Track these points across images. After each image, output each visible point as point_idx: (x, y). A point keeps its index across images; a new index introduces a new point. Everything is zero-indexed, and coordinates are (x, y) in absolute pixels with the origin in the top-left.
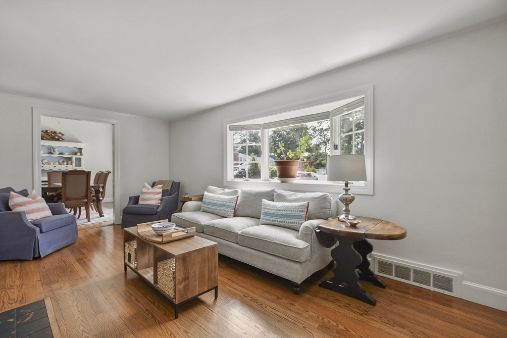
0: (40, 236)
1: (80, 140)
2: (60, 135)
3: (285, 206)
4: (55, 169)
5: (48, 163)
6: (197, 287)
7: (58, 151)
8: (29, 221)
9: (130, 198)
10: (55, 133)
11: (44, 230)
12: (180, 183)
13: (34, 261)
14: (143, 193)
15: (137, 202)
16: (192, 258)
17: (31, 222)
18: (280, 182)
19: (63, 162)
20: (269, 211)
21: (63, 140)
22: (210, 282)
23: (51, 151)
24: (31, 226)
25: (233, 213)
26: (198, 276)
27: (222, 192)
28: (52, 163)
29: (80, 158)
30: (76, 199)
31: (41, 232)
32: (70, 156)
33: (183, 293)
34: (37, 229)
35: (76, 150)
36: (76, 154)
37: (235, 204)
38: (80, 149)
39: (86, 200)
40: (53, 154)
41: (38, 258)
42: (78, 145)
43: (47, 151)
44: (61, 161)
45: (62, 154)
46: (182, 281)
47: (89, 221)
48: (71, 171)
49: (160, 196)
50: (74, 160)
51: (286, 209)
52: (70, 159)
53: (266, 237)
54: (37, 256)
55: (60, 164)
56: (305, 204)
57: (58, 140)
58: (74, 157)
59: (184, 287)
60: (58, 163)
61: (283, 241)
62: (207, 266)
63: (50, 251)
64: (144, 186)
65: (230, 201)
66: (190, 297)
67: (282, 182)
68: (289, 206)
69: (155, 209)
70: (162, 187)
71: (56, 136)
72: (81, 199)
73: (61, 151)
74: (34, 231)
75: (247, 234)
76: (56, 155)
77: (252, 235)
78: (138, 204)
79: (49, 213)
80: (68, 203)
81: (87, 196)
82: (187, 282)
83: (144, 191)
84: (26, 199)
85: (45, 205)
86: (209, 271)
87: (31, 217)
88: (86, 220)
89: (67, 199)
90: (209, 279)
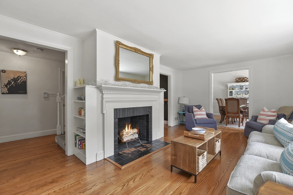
2: (246, 79)
4: (243, 97)
5: (240, 94)
6: (182, 165)
7: (245, 87)
9: (253, 116)
11: (197, 122)
16: (179, 147)
17: (195, 119)
21: (247, 81)
22: (190, 168)
23: (241, 87)
26: (182, 159)
28: (242, 94)
33: (174, 162)
34: (195, 122)
39: (238, 115)
40: (242, 89)
43: (240, 88)
44: (247, 93)
45: (247, 89)
46: (174, 155)
47: (239, 127)
55: (246, 94)
57: (244, 82)
60: (244, 94)
61: (234, 174)
62: (188, 157)
66: (177, 167)
71: (243, 79)
73: (247, 87)
76: (244, 90)
78: (256, 121)
79: (205, 117)
80: (229, 115)
81: (238, 112)
82: (176, 158)
83: (262, 113)
84: (197, 109)
85: (205, 113)
86: (189, 161)
87: (197, 117)
88: (238, 126)
89: (228, 113)
90: (189, 166)
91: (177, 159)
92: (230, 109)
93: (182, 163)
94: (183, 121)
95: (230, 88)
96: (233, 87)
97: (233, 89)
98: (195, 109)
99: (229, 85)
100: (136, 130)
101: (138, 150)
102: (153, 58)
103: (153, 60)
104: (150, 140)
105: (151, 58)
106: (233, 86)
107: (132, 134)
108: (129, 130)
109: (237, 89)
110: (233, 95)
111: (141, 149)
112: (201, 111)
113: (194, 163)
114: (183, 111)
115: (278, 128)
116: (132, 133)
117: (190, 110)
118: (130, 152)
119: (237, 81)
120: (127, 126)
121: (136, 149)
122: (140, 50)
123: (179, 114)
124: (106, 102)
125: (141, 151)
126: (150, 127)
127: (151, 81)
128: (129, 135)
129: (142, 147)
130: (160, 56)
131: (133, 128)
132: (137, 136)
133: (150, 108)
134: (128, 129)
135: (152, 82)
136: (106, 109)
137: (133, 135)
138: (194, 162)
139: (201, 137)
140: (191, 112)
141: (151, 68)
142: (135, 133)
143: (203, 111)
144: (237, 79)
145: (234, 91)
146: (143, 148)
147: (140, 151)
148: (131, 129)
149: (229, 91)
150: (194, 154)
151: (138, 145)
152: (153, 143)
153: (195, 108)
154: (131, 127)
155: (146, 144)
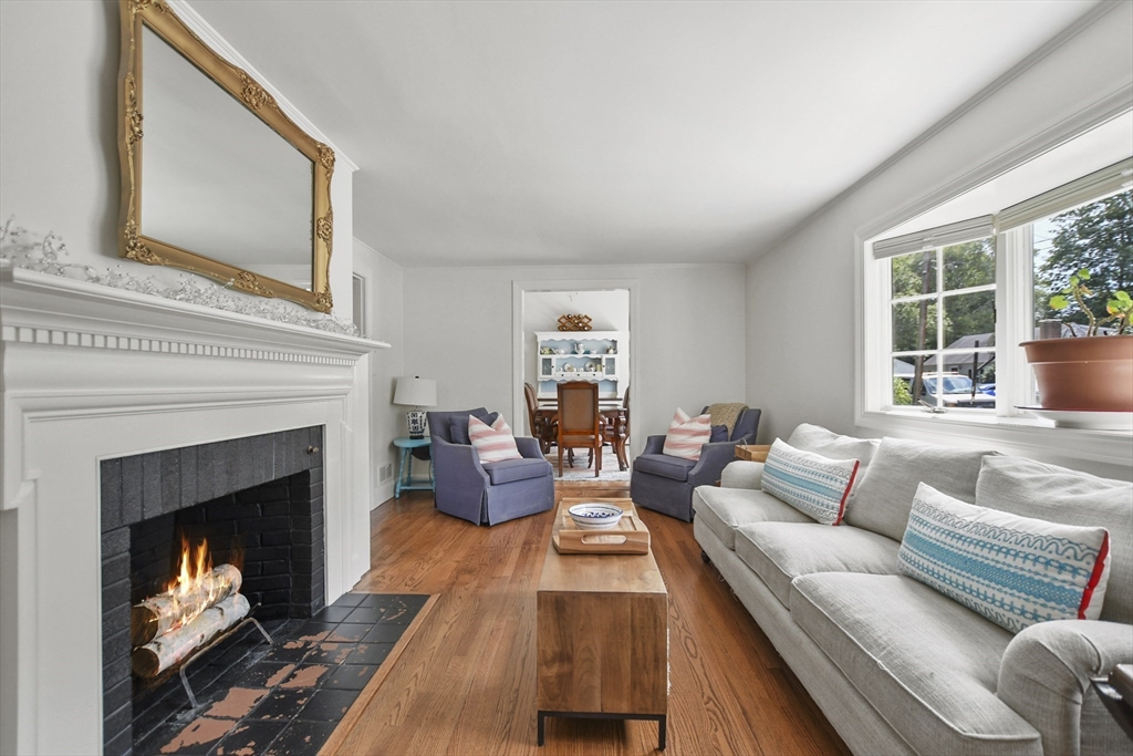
0: (489, 490)
1: (616, 327)
2: (586, 320)
3: (984, 525)
4: (579, 379)
5: (571, 370)
6: (597, 694)
7: (584, 348)
8: (482, 462)
9: (649, 438)
10: (579, 318)
11: (496, 480)
12: (760, 411)
13: (482, 528)
14: (673, 431)
15: (659, 451)
16: (583, 612)
17: (483, 466)
18: (1051, 423)
19: (591, 366)
20: (924, 530)
21: (590, 329)
22: (638, 695)
23: (574, 348)
24: (481, 471)
25: (836, 511)
26: (598, 662)
27: (828, 441)
28: (575, 370)
29: (613, 359)
30: (578, 433)
31: (492, 484)
32: (599, 356)
33: (556, 691)
34: (487, 478)
35: (609, 345)
36: (607, 352)
37: (844, 487)
38: (614, 342)
39: (593, 437)
40: (577, 353)
41: (486, 525)
42: (610, 336)
43: (569, 349)
44: (588, 365)
45: (588, 352)
46: (553, 660)
47: (597, 475)
48: (569, 383)
49: (705, 439)
50: (604, 363)
51: (990, 538)
52: (598, 361)
53: (856, 625)
54: (485, 521)
55: (585, 370)
56: (1083, 534)
57: (582, 329)
58: (605, 357)
59: (560, 676)
60: (582, 369)
61: (904, 668)
62: (629, 645)
63: (505, 518)
64: (677, 417)
65: (830, 473)
66: (575, 710)
67: (1062, 425)
68: (1003, 530)
69: (686, 469)
70: (711, 419)
71: (580, 322)
72: (586, 433)
73: (589, 347)
74: (482, 479)
75: (809, 593)
76: (580, 356)
77: (820, 600)
78: (662, 453)
79: (514, 453)
80: (567, 438)
81: (594, 429)
82: (566, 668)
83: (675, 425)
84: (485, 427)
85: (510, 439)
86: (634, 662)
87: (486, 458)
88: (593, 474)
89: (566, 432)
90: (634, 685)
91: (571, 674)
92: (570, 421)
93: (597, 682)
94: (409, 477)
95: (542, 348)
96: (551, 345)
97: (551, 352)
98: (477, 426)
99: (543, 337)
100: (233, 575)
101: (277, 691)
102: (329, 171)
103: (329, 179)
104: (318, 607)
105: (321, 170)
106: (552, 340)
107: (211, 606)
108: (199, 580)
109: (563, 351)
110: (553, 370)
111: (292, 675)
112: (498, 431)
113: (656, 668)
114: (412, 438)
115: (791, 470)
116: (212, 598)
117: (457, 431)
118: (232, 728)
119: (562, 328)
120: (185, 557)
121: (266, 693)
122: (273, 101)
123: (394, 449)
124: (25, 410)
125: (307, 692)
126: (314, 538)
127: (321, 289)
128: (197, 613)
129: (291, 667)
130: (355, 174)
131: (216, 561)
132: (239, 607)
133: (316, 433)
134: (193, 573)
135: (327, 295)
136: (32, 473)
137: (218, 612)
138: (656, 660)
139: (634, 544)
140: (462, 440)
141: (323, 222)
142: (228, 593)
143: (505, 433)
144: (563, 320)
145: (554, 357)
146: (303, 667)
147: (301, 697)
148: (206, 570)
149: (541, 357)
150: (655, 629)
151: (258, 657)
152: (333, 616)
153: (477, 423)
154: (206, 560)
155: (306, 638)
